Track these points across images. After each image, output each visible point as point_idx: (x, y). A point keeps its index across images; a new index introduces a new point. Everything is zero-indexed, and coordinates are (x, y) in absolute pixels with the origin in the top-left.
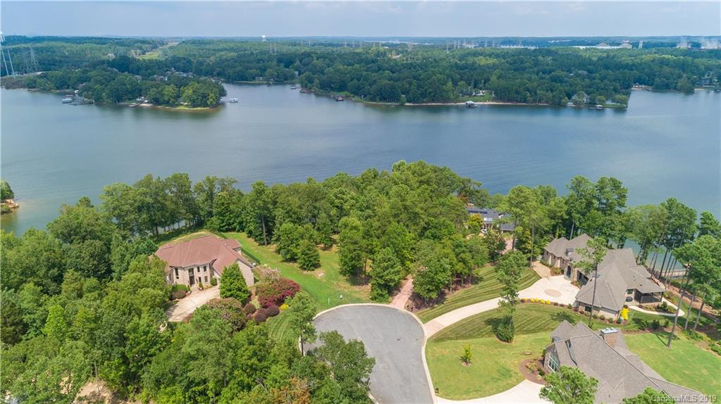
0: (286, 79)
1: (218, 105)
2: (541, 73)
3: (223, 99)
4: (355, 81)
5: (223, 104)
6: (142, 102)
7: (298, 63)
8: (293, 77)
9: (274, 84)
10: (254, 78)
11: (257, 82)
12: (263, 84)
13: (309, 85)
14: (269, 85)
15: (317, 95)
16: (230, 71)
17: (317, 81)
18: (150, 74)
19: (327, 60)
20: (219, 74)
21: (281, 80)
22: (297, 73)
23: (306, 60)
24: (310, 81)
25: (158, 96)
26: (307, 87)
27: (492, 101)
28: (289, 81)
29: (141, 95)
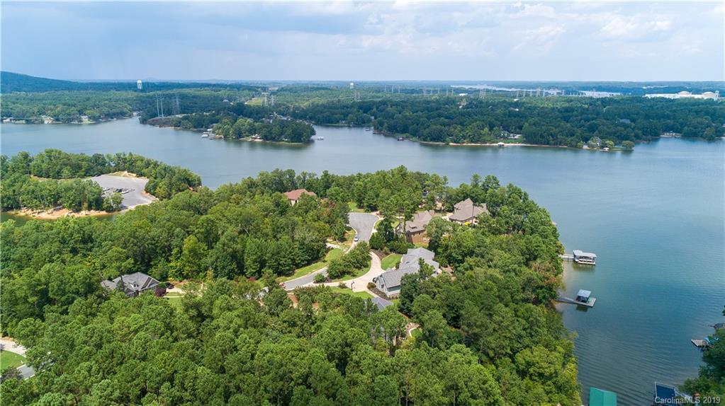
0: (364, 123)
1: (309, 142)
2: (583, 121)
3: (313, 137)
4: (415, 125)
5: (312, 141)
6: (256, 138)
7: (375, 109)
8: (369, 121)
9: (354, 127)
10: (338, 122)
11: (341, 125)
12: (344, 126)
13: (380, 128)
14: (349, 127)
15: (386, 136)
16: (320, 116)
17: (386, 125)
18: (260, 117)
19: (400, 108)
20: (311, 118)
21: (360, 123)
22: (373, 118)
23: (382, 107)
24: (381, 124)
25: (268, 134)
26: (379, 130)
27: (522, 143)
28: (367, 125)
29: (255, 133)
